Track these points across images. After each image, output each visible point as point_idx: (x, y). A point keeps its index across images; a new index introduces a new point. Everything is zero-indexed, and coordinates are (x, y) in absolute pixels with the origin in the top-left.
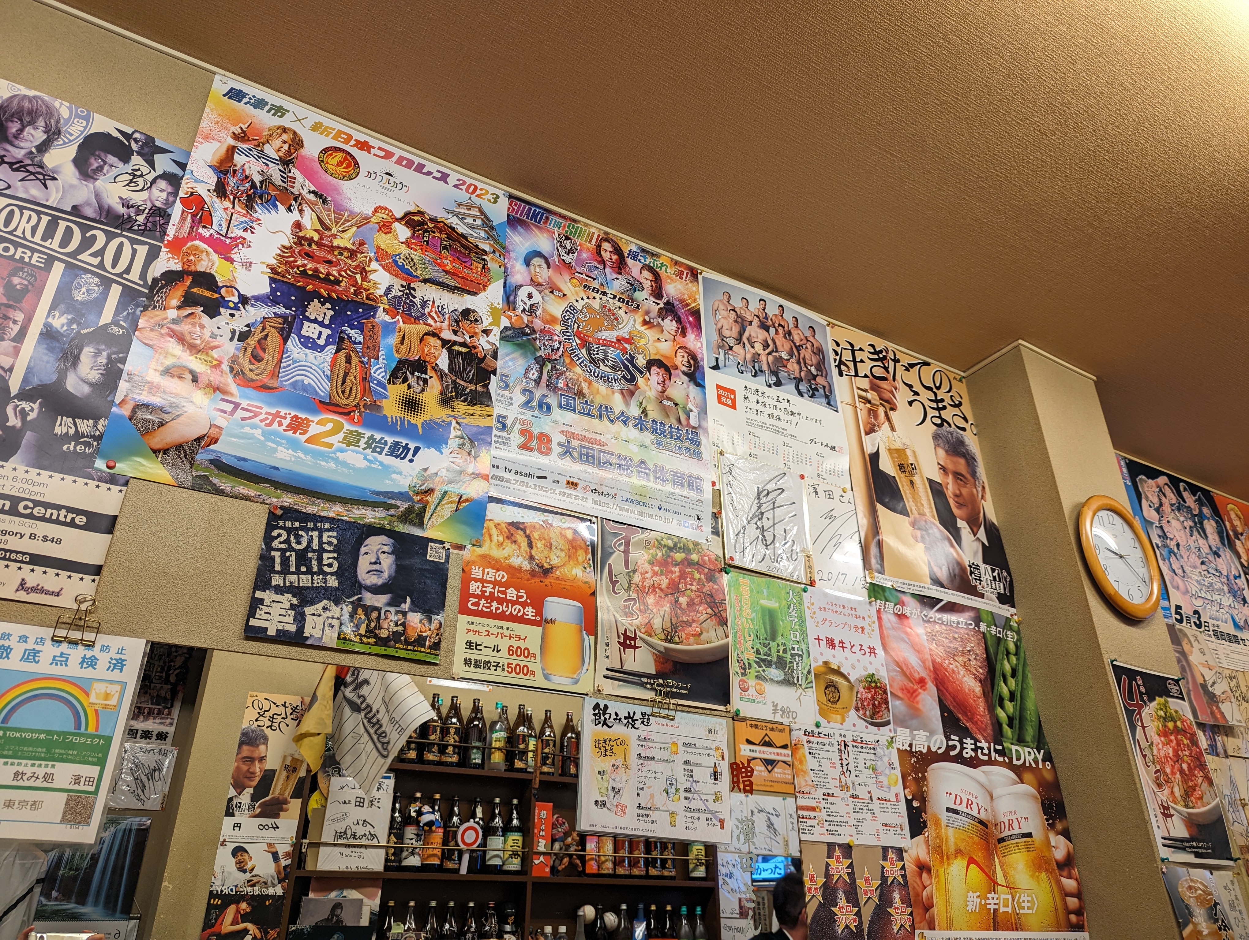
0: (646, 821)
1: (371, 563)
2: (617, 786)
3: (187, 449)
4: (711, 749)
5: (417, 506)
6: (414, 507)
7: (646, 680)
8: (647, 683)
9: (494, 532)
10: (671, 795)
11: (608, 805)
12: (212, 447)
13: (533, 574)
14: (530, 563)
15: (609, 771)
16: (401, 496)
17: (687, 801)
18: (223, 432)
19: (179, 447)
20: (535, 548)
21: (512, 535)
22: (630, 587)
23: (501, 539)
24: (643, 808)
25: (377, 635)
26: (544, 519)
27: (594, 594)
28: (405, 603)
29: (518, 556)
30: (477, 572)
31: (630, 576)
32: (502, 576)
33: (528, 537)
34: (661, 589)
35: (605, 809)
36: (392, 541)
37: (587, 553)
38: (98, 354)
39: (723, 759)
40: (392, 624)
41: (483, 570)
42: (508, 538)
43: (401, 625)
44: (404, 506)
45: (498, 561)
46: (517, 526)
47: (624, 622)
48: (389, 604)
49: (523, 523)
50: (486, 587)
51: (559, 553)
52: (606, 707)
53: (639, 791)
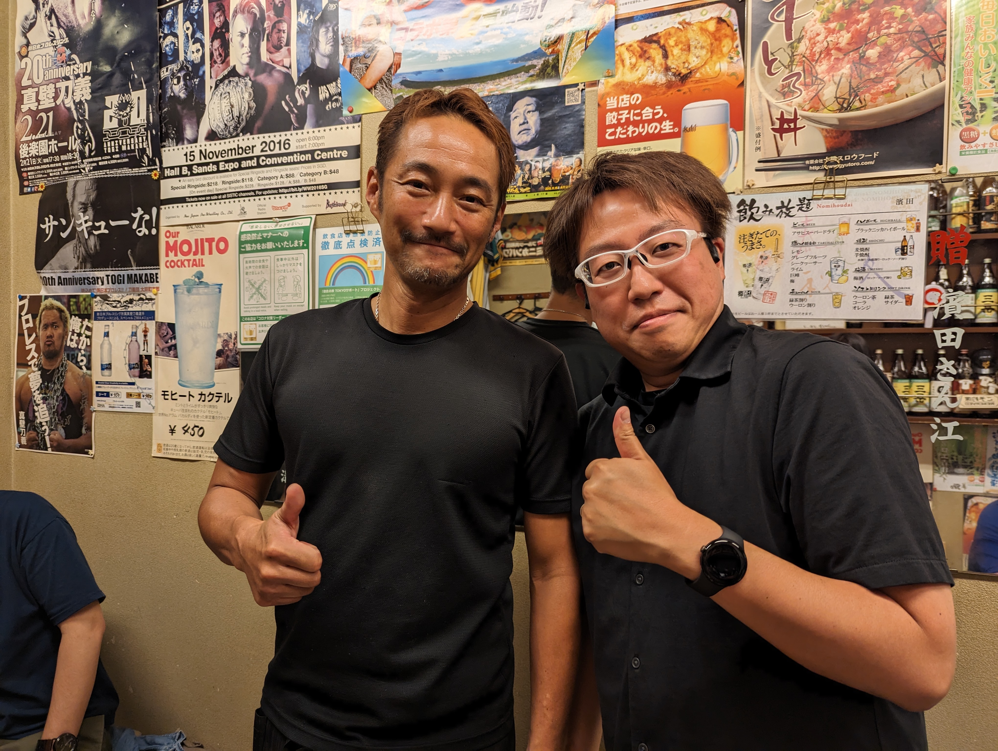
0: (800, 306)
1: (520, 125)
2: (765, 276)
3: (385, 80)
4: (900, 221)
5: (551, 58)
6: (548, 61)
7: (812, 162)
8: (812, 165)
9: (626, 55)
10: (836, 278)
11: (754, 294)
12: (399, 72)
13: (669, 85)
14: (666, 75)
15: (757, 263)
16: (537, 54)
17: (858, 281)
18: (402, 57)
19: (381, 80)
20: (670, 57)
21: (645, 52)
22: (792, 61)
23: (634, 60)
24: (797, 293)
25: (530, 184)
26: (680, 19)
27: (742, 84)
28: (551, 150)
29: (652, 72)
30: (611, 103)
31: (793, 48)
32: (637, 98)
33: (663, 48)
34: (839, 50)
35: (751, 298)
36: (534, 99)
37: (733, 40)
38: (327, 31)
39: (918, 229)
40: (540, 172)
41: (618, 99)
42: (641, 56)
43: (547, 171)
44: (539, 63)
45: (632, 85)
46: (649, 40)
47: (780, 105)
48: (538, 155)
49: (657, 34)
50: (622, 114)
51: (698, 52)
52: (753, 201)
53: (793, 278)
